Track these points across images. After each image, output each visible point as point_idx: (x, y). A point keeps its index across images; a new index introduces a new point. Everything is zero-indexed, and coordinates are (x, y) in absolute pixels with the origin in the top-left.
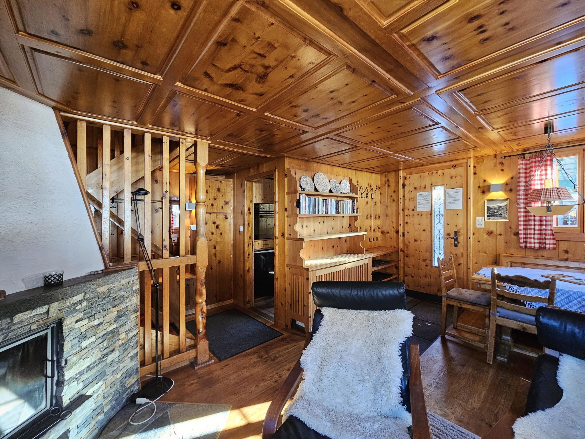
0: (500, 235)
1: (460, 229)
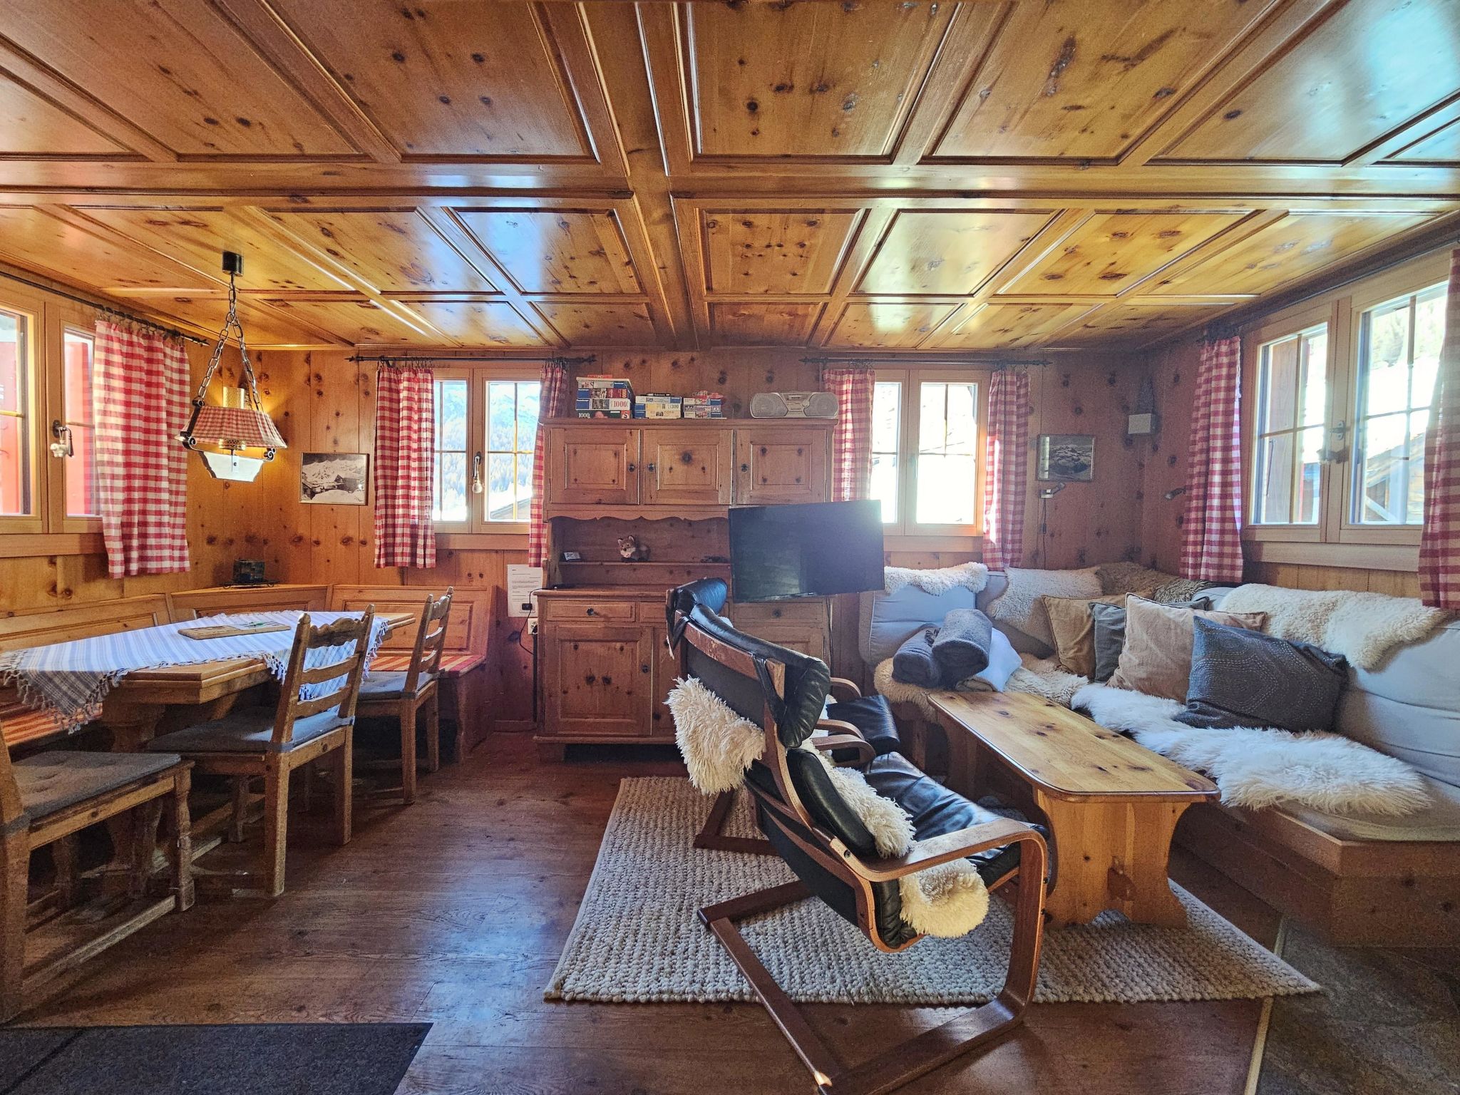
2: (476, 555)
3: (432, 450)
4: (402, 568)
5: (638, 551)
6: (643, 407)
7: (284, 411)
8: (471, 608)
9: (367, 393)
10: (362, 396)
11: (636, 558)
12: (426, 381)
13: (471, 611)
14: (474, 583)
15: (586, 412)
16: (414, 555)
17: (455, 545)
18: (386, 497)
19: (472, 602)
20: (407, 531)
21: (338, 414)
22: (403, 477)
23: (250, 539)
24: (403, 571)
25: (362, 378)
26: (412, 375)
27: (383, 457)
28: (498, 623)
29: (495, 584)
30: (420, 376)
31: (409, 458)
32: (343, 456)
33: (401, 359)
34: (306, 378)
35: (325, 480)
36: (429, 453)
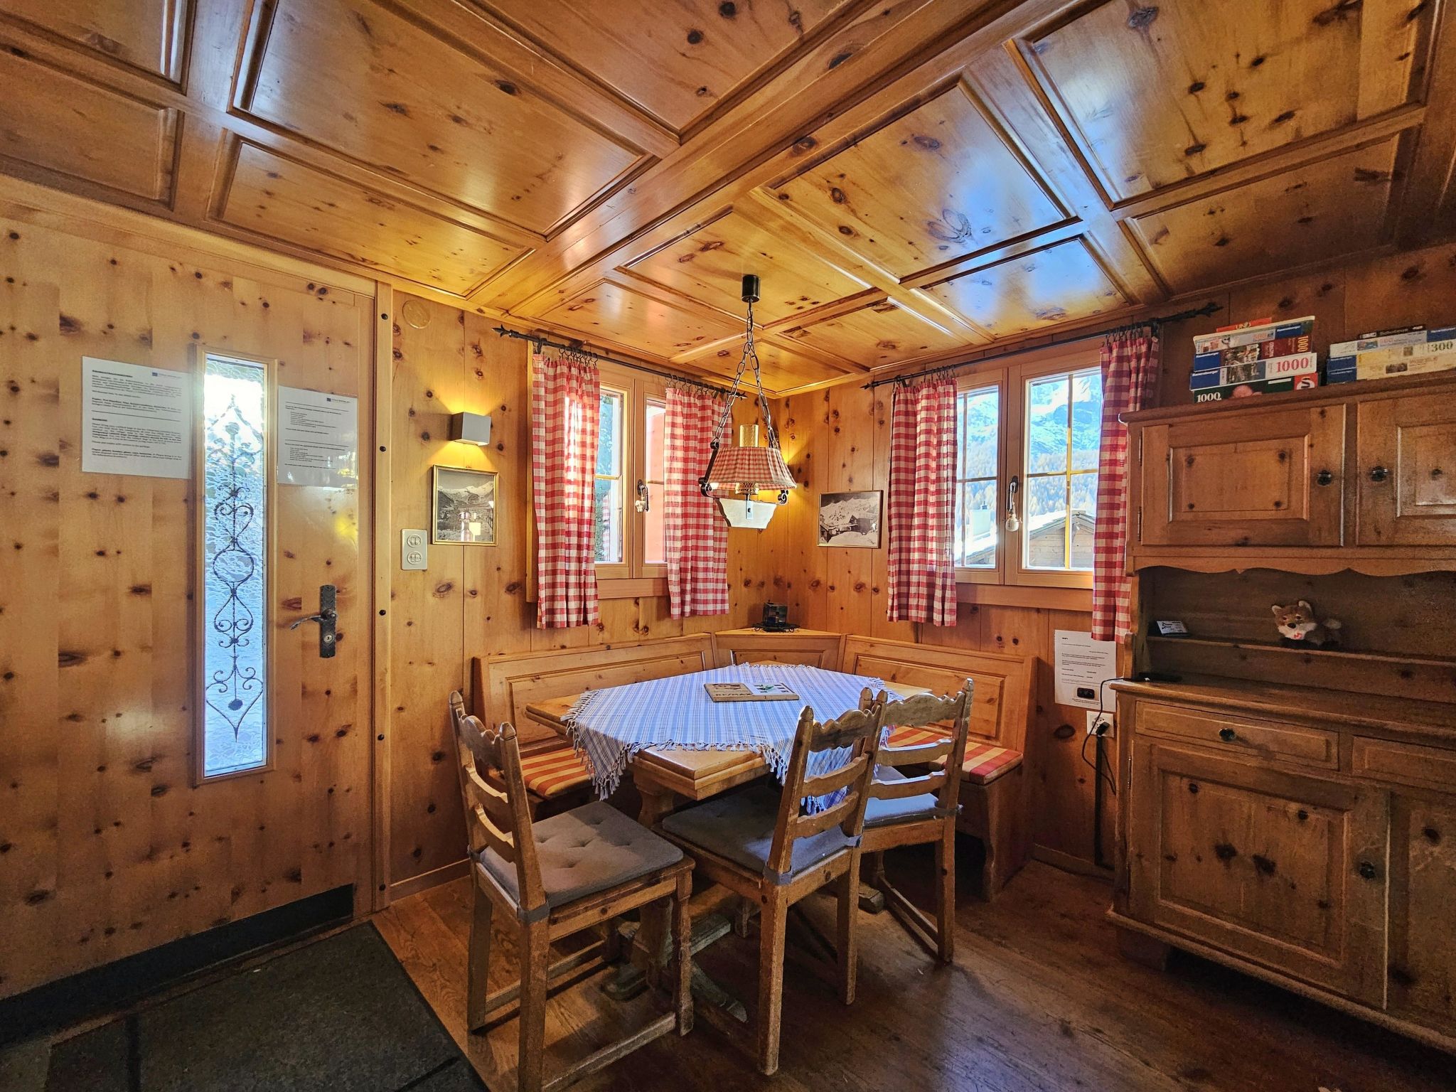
0: (474, 593)
1: (345, 579)
2: (1008, 613)
3: (954, 479)
4: (916, 623)
5: (1321, 628)
6: (1352, 361)
7: (805, 453)
8: (1002, 682)
9: (881, 423)
10: (877, 425)
11: (1318, 642)
12: (947, 394)
13: (1002, 688)
14: (1006, 650)
15: (1214, 391)
16: (930, 609)
17: (984, 598)
18: (900, 539)
19: (1004, 677)
20: (924, 579)
21: (853, 450)
22: (919, 515)
23: (777, 582)
24: (916, 626)
25: (877, 405)
26: (932, 391)
27: (898, 493)
28: (1039, 710)
29: (1037, 653)
30: (940, 389)
31: (926, 491)
32: (857, 495)
33: (919, 375)
34: (825, 417)
35: (841, 521)
36: (950, 483)
